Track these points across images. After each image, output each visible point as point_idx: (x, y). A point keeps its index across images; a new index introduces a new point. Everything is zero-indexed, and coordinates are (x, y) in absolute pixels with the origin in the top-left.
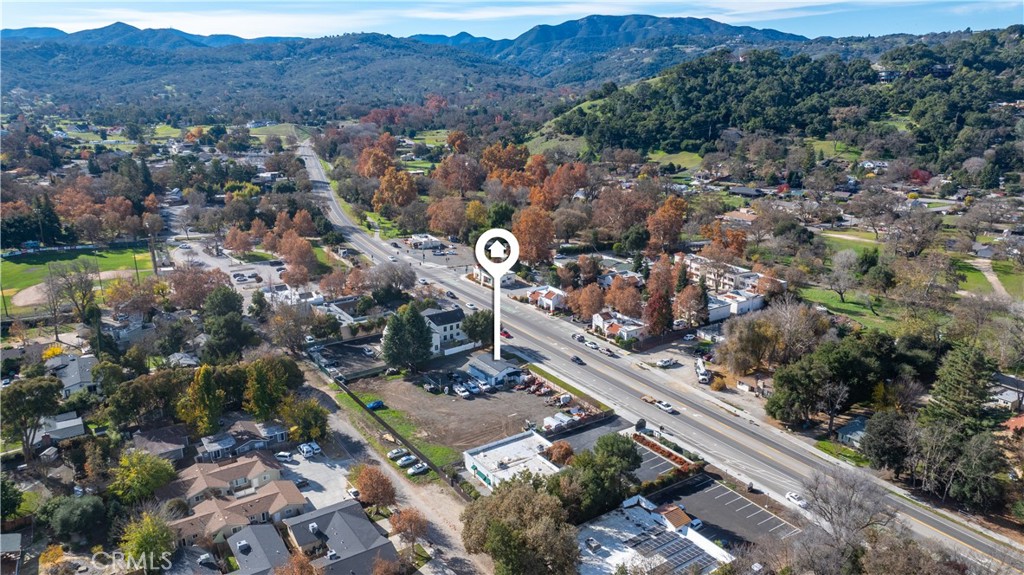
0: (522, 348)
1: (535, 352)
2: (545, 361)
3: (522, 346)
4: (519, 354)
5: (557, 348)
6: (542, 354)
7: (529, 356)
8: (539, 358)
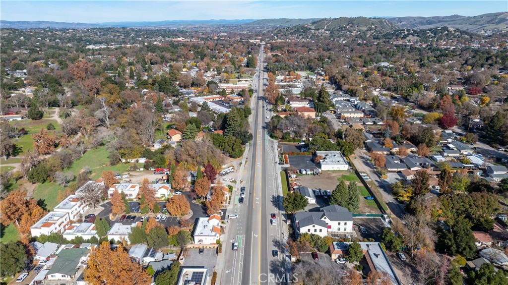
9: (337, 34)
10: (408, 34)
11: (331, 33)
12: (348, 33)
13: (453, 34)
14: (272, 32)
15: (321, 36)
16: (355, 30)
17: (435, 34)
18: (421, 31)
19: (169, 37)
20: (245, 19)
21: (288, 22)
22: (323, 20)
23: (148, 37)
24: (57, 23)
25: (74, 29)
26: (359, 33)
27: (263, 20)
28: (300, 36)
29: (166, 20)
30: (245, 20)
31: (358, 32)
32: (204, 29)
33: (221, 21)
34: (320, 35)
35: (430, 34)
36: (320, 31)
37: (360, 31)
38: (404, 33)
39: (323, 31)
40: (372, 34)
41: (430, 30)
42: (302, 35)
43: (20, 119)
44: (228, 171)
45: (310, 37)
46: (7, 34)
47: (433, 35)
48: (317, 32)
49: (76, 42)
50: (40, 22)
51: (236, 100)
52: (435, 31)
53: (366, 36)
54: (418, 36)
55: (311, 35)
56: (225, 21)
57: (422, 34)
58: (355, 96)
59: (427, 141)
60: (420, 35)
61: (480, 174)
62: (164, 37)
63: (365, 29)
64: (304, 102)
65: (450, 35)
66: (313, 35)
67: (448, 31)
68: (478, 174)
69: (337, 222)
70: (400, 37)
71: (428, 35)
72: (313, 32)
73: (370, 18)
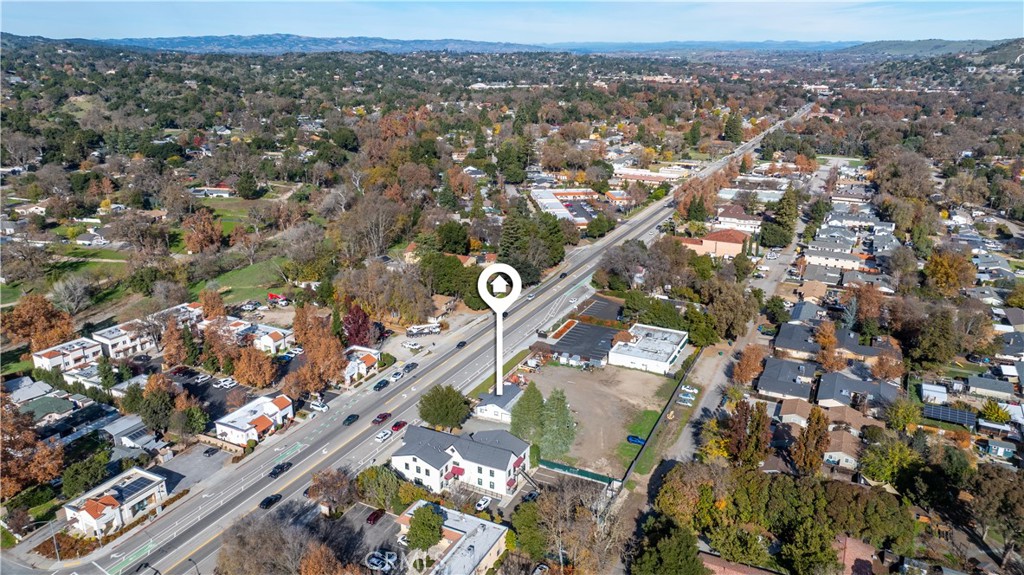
14: (872, 68)
15: (993, 80)
19: (640, 73)
20: (843, 41)
21: (937, 47)
23: (599, 73)
24: (473, 43)
25: (478, 54)
27: (874, 44)
28: (934, 79)
29: (673, 40)
30: (844, 43)
32: (736, 59)
33: (788, 44)
34: (988, 78)
36: (993, 68)
39: (1002, 68)
42: (940, 77)
43: (226, 196)
44: (426, 331)
46: (366, 61)
48: (983, 71)
49: (460, 77)
50: (446, 41)
51: (618, 202)
55: (964, 78)
56: (797, 43)
58: (890, 221)
61: (1005, 453)
62: (629, 73)
64: (751, 222)
66: (969, 79)
68: (1001, 451)
69: (475, 466)
72: (971, 70)
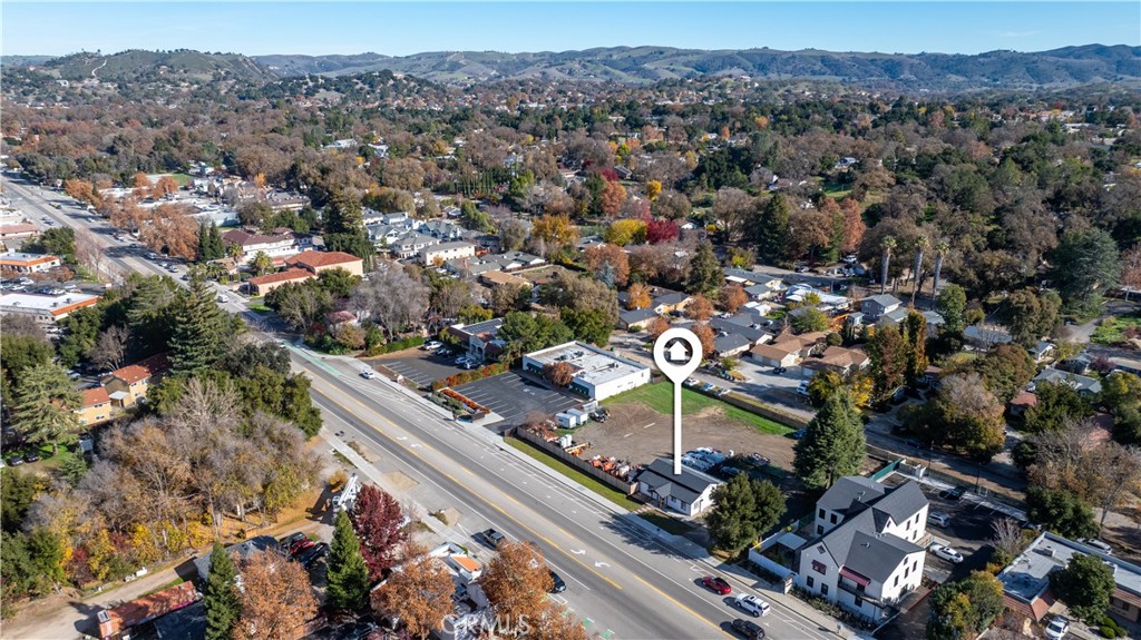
0: (663, 551)
1: (633, 541)
2: (607, 519)
3: (662, 557)
4: (664, 535)
5: (593, 553)
6: (619, 537)
7: (641, 530)
8: (620, 524)
9: (137, 89)
10: (314, 86)
11: (120, 87)
12: (169, 86)
13: (406, 86)
15: (96, 94)
16: (184, 81)
17: (371, 86)
18: (340, 79)
22: (78, 55)
26: (196, 86)
31: (192, 84)
34: (89, 92)
35: (361, 85)
36: (86, 82)
37: (197, 83)
38: (306, 83)
39: (95, 81)
40: (233, 87)
41: (359, 77)
42: (31, 92)
45: (59, 98)
47: (367, 87)
48: (78, 85)
52: (368, 79)
53: (218, 92)
54: (337, 90)
55: (62, 92)
57: (343, 84)
59: (709, 275)
60: (343, 88)
63: (208, 77)
65: (400, 87)
66: (69, 93)
67: (394, 79)
70: (301, 93)
71: (358, 87)
72: (63, 84)
73: (208, 53)
